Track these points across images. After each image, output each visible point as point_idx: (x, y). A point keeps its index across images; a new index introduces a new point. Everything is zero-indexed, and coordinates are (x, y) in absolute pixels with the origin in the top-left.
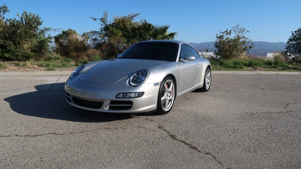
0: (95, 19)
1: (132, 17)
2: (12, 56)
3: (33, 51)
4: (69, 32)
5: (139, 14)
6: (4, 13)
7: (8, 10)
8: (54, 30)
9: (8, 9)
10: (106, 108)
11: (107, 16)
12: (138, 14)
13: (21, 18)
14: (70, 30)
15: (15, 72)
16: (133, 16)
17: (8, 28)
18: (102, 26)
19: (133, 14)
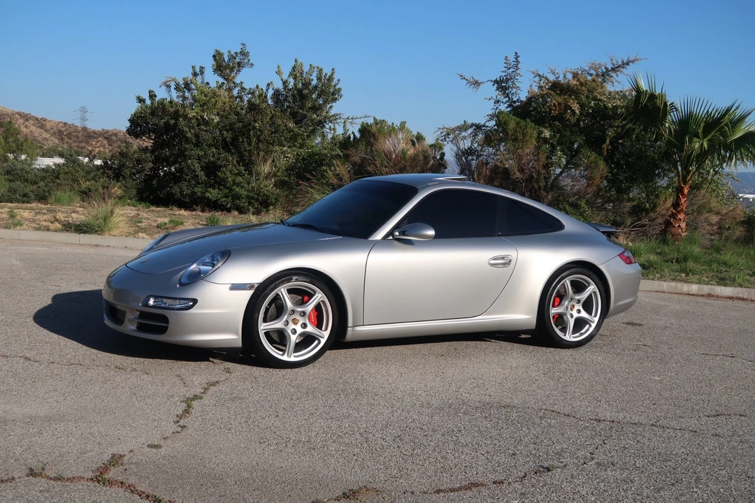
0: (476, 83)
1: (606, 75)
2: (224, 198)
3: (280, 184)
5: (634, 60)
6: (239, 71)
7: (250, 62)
9: (249, 60)
10: (130, 327)
11: (518, 71)
12: (632, 59)
13: (285, 83)
16: (613, 69)
18: (497, 105)
19: (612, 60)
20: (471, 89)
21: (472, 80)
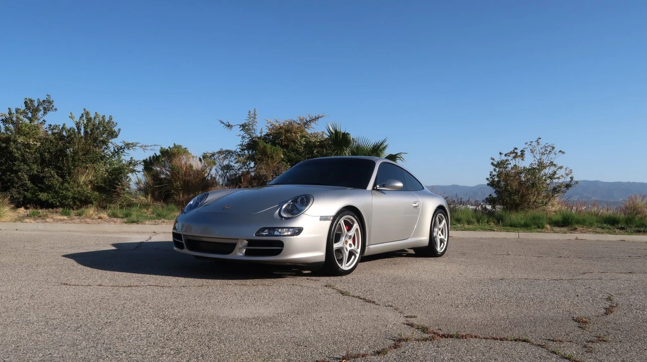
0: (229, 126)
1: (306, 123)
2: (52, 199)
3: (97, 188)
4: (176, 150)
5: (322, 116)
6: (45, 113)
7: (54, 108)
8: (144, 147)
9: (53, 106)
10: (240, 253)
11: (256, 120)
12: (320, 116)
13: (78, 124)
14: (176, 148)
15: (65, 224)
16: (310, 121)
17: (51, 142)
18: (244, 139)
19: (309, 116)
20: (227, 129)
21: (227, 124)
